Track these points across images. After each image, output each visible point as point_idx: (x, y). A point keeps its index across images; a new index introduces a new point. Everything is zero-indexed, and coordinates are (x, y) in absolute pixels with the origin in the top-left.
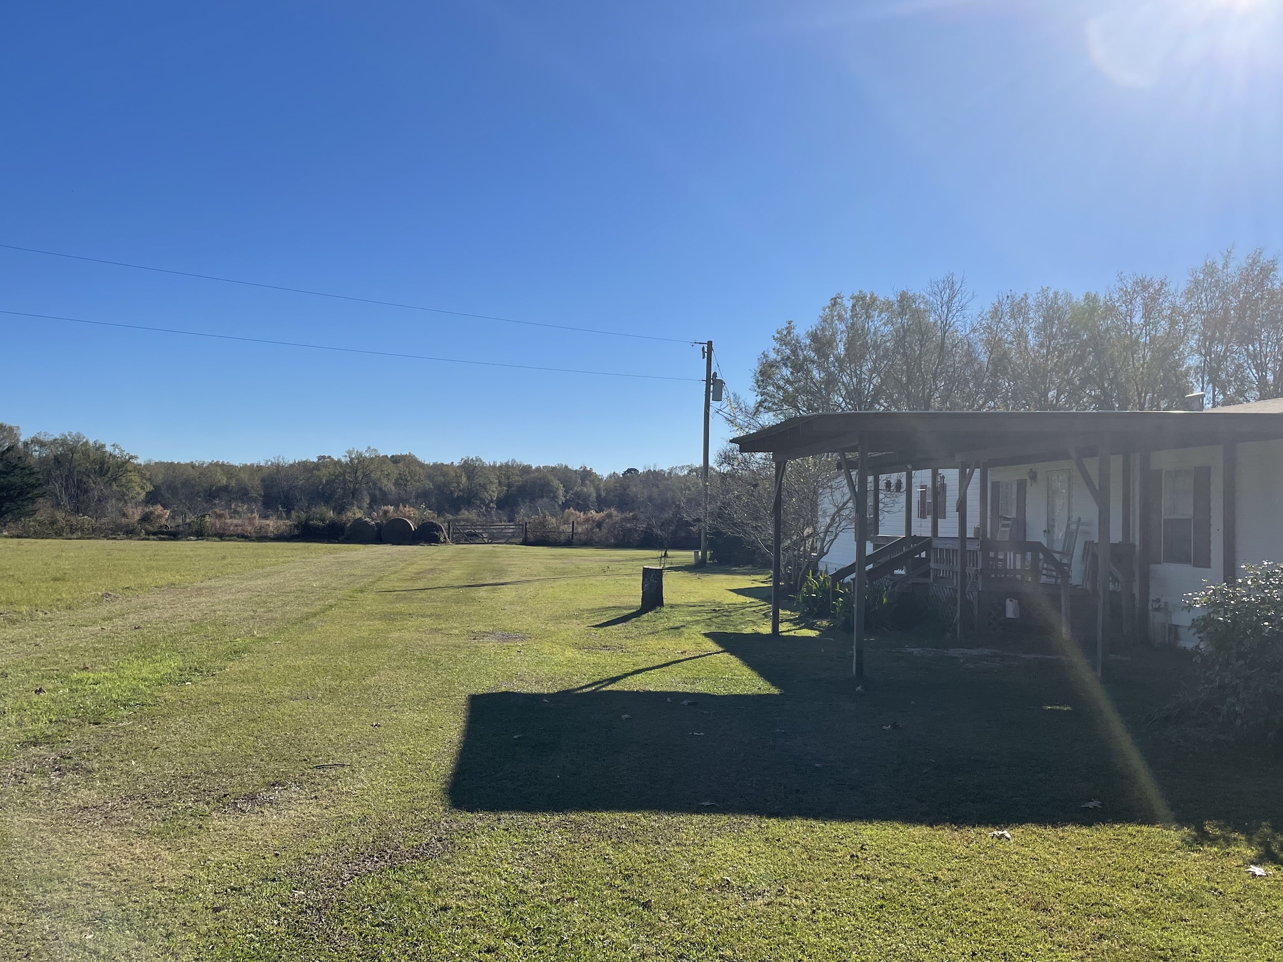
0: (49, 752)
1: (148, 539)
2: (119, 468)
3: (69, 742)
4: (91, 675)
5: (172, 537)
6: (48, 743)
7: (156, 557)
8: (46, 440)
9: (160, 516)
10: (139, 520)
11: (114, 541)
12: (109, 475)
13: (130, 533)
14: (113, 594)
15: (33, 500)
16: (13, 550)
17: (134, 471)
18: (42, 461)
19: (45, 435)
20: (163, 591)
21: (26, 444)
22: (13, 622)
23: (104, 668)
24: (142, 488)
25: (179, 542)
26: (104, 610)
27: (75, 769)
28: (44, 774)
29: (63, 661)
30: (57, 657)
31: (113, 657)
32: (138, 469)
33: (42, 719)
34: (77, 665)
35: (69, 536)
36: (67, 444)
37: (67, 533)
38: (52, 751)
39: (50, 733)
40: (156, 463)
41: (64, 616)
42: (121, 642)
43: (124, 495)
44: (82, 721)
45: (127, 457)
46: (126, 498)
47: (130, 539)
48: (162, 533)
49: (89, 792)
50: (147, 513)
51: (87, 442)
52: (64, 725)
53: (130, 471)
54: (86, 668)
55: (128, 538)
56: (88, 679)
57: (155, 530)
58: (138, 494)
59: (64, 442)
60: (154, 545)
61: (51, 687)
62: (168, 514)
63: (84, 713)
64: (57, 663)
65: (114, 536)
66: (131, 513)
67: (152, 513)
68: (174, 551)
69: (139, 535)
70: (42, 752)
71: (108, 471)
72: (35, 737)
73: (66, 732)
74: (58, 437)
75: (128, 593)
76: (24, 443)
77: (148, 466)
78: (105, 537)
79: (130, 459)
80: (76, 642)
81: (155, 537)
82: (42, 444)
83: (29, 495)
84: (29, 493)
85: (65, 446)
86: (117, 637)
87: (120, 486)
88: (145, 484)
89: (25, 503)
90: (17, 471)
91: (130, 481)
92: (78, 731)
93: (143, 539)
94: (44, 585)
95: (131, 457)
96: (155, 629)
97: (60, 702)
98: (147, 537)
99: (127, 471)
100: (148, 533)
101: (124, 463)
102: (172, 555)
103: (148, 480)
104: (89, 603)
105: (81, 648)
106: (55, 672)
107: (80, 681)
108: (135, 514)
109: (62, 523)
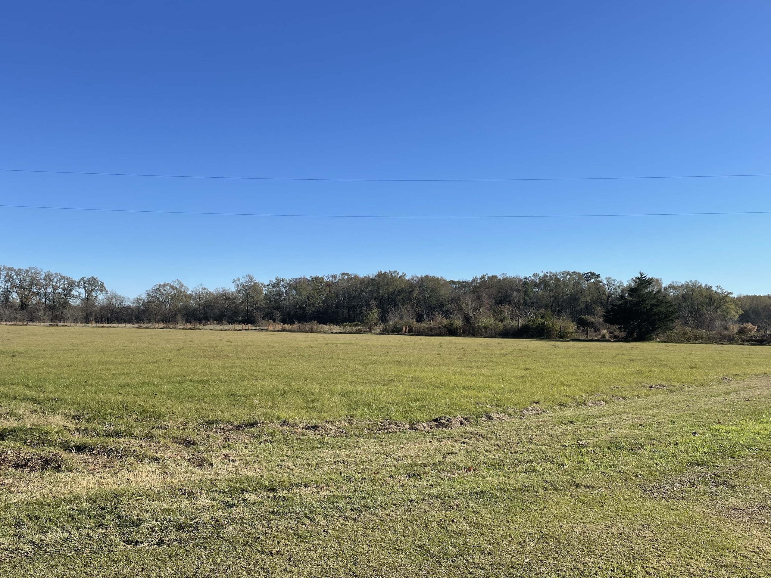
0: (707, 471)
1: (743, 345)
2: (721, 300)
3: (718, 466)
4: (724, 427)
5: (760, 343)
6: (705, 465)
7: (751, 356)
8: (677, 285)
9: (750, 330)
10: (737, 332)
11: (722, 345)
12: (715, 304)
13: (731, 340)
14: (728, 378)
15: (673, 321)
16: (664, 350)
17: (731, 302)
18: (676, 298)
19: (676, 283)
20: (760, 378)
21: (666, 289)
22: (672, 391)
23: (731, 423)
24: (737, 312)
25: (764, 347)
26: (724, 387)
27: (725, 483)
28: (706, 484)
29: (705, 417)
30: (701, 414)
31: (735, 417)
32: (733, 300)
33: (699, 450)
34: (714, 420)
35: (694, 342)
36: (690, 287)
37: (693, 340)
38: (709, 471)
39: (706, 460)
40: (744, 296)
41: (701, 390)
42: (739, 408)
43: (725, 317)
44: (724, 455)
45: (726, 294)
46: (726, 318)
47: (732, 344)
48: (753, 341)
49: (735, 499)
50: (742, 328)
51: (701, 286)
52: (713, 456)
53: (728, 302)
54: (720, 423)
55: (730, 344)
56: (723, 429)
57: (748, 339)
58: (734, 316)
59: (687, 286)
60: (748, 348)
61: (701, 432)
62: (756, 328)
63: (724, 450)
64: (702, 418)
65: (722, 342)
66: (732, 328)
67: (745, 328)
68: (762, 352)
69: (737, 342)
70: (702, 470)
71: (714, 302)
72: (697, 460)
73: (714, 460)
74: (683, 283)
75: (737, 377)
76: (665, 288)
77: (739, 298)
78: (716, 343)
79: (727, 294)
80: (711, 406)
81: (748, 343)
82: (675, 288)
83: (670, 318)
84: (670, 317)
85: (688, 289)
86: (736, 405)
87: (723, 311)
88: (738, 309)
89: (668, 322)
90: (663, 304)
91: (728, 308)
92: (722, 461)
93: (740, 345)
94: (685, 371)
95: (729, 293)
96: (759, 402)
97: (708, 441)
98: (743, 343)
99: (726, 302)
100: (743, 340)
101: (724, 297)
102: (761, 355)
103: (740, 307)
104: (713, 383)
105: (714, 410)
106: (702, 423)
107: (718, 430)
108: (734, 328)
109: (690, 334)
